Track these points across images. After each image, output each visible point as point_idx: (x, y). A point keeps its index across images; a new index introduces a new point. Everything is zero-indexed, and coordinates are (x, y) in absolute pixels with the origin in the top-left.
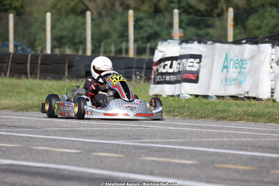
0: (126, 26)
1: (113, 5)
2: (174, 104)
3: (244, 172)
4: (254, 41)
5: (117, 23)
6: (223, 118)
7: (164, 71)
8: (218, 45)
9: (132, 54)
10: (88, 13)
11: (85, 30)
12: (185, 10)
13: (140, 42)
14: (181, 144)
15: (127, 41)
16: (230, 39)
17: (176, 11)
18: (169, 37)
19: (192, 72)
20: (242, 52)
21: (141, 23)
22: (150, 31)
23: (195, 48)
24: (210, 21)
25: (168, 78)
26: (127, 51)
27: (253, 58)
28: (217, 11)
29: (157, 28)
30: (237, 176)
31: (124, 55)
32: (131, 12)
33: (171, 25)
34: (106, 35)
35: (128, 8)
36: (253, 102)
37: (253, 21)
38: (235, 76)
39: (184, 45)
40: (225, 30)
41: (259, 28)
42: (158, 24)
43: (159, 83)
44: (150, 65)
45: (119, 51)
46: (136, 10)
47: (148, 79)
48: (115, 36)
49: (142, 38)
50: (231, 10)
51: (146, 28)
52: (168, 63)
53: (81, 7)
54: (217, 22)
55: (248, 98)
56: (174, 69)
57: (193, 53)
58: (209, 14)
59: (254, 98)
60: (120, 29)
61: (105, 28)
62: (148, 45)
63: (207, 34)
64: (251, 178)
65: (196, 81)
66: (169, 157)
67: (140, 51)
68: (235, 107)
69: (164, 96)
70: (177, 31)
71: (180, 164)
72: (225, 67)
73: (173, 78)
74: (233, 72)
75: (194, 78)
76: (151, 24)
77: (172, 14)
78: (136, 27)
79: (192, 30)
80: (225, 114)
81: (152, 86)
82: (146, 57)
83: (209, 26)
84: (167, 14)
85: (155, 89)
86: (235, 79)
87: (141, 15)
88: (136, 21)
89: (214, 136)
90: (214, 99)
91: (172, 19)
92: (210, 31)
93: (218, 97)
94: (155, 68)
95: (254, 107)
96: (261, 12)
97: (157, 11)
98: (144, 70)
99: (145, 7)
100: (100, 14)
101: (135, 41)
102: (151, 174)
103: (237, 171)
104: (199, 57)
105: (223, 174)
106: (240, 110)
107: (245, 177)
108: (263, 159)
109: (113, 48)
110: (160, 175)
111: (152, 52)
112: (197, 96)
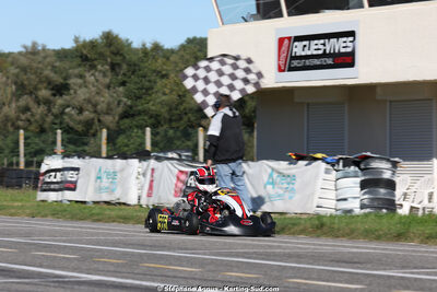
0: (17, 143)
1: (5, 125)
2: (58, 208)
3: (118, 265)
4: (124, 156)
5: (9, 141)
6: (99, 220)
7: (48, 180)
8: (94, 160)
9: (22, 166)
12: (67, 130)
13: (28, 157)
14: (64, 242)
15: (18, 156)
16: (104, 155)
17: (59, 131)
18: (55, 153)
19: (71, 182)
20: (114, 166)
21: (29, 141)
22: (37, 147)
23: (75, 162)
24: (86, 139)
25: (52, 186)
26: (18, 164)
27: (122, 170)
28: (92, 131)
29: (42, 145)
30: (112, 268)
31: (15, 167)
32: (22, 132)
33: (54, 143)
35: (18, 128)
36: (123, 207)
37: (121, 140)
38: (107, 185)
39: (66, 159)
40: (100, 147)
41: (127, 146)
42: (43, 142)
43: (45, 190)
44: (38, 175)
45: (11, 164)
46: (25, 129)
47: (36, 187)
48: (7, 151)
49: (30, 153)
50: (105, 131)
51: (32, 145)
52: (53, 174)
54: (92, 140)
55: (120, 204)
56: (58, 179)
57: (73, 166)
58: (86, 133)
59: (124, 204)
60: (12, 145)
62: (35, 159)
63: (85, 151)
64: (124, 270)
65: (74, 189)
66: (55, 252)
67: (28, 164)
68: (109, 211)
69: (50, 201)
70: (59, 148)
71: (64, 258)
72: (99, 178)
73: (57, 186)
74: (105, 182)
76: (37, 142)
77: (56, 134)
78: (26, 145)
79: (71, 147)
80: (100, 217)
81: (39, 193)
82: (33, 169)
83: (86, 144)
84: (50, 134)
85: (41, 196)
86: (107, 188)
87: (29, 134)
88: (26, 139)
89: (92, 235)
90: (91, 205)
91: (55, 138)
92: (86, 148)
93: (94, 202)
94: (41, 178)
95: (124, 211)
96: (128, 133)
97: (42, 131)
98: (32, 180)
99: (32, 128)
101: (25, 155)
102: (41, 266)
103: (112, 264)
104: (77, 169)
105: (101, 267)
106: (113, 214)
107: (119, 269)
108: (133, 254)
109: (5, 162)
110: (49, 267)
111: (39, 164)
112: (77, 202)
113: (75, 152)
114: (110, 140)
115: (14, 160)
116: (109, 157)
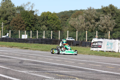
0: (85, 34)
1: (82, 29)
2: (96, 53)
4: (115, 39)
5: (83, 34)
6: (107, 56)
7: (93, 45)
8: (106, 39)
9: (86, 41)
10: (77, 31)
11: (76, 35)
12: (99, 31)
14: (98, 62)
15: (86, 38)
17: (97, 31)
18: (96, 37)
19: (100, 46)
20: (112, 41)
22: (91, 36)
23: (101, 40)
24: (104, 34)
27: (114, 43)
28: (106, 32)
30: (111, 70)
32: (87, 31)
33: (95, 35)
34: (81, 36)
35: (86, 30)
37: (114, 34)
39: (99, 39)
40: (108, 36)
41: (115, 36)
43: (93, 48)
44: (91, 43)
47: (90, 47)
49: (89, 37)
50: (109, 32)
52: (95, 43)
53: (75, 30)
54: (106, 34)
55: (113, 52)
56: (96, 45)
58: (104, 32)
61: (80, 35)
63: (104, 37)
66: (95, 64)
67: (88, 40)
68: (110, 54)
69: (94, 50)
70: (97, 36)
71: (98, 66)
72: (108, 44)
73: (96, 47)
75: (100, 47)
76: (91, 34)
77: (96, 32)
78: (88, 35)
79: (100, 36)
82: (90, 41)
83: (104, 35)
84: (94, 32)
85: (92, 49)
86: (110, 47)
88: (88, 33)
89: (106, 60)
90: (105, 52)
92: (104, 36)
94: (92, 44)
95: (114, 54)
96: (116, 32)
97: (92, 31)
98: (89, 45)
99: (89, 30)
100: (79, 32)
102: (91, 68)
103: (111, 68)
104: (102, 42)
105: (108, 69)
107: (113, 70)
108: (117, 66)
109: (82, 39)
110: (94, 69)
111: (91, 40)
112: (101, 51)
113: (101, 37)
114: (111, 34)
115: (84, 39)
116: (111, 39)
